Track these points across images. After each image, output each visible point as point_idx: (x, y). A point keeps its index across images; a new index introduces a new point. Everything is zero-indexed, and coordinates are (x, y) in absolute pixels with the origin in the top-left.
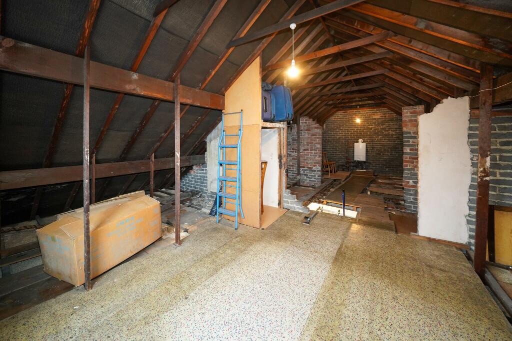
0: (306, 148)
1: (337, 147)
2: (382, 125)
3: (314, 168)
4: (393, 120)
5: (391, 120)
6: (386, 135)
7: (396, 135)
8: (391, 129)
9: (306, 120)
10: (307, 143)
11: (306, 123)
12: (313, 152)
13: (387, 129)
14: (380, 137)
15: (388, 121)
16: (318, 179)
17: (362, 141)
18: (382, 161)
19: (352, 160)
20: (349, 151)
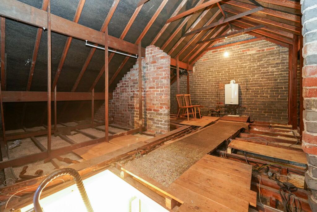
0: (152, 86)
1: (207, 90)
2: (258, 61)
3: (161, 111)
4: (274, 54)
5: (270, 54)
6: (265, 73)
7: (278, 72)
8: (270, 65)
9: (152, 50)
10: (153, 78)
11: (151, 53)
12: (159, 90)
13: (265, 66)
14: (256, 75)
15: (267, 55)
16: (165, 125)
17: (235, 82)
18: (258, 104)
19: (223, 105)
20: (219, 94)
